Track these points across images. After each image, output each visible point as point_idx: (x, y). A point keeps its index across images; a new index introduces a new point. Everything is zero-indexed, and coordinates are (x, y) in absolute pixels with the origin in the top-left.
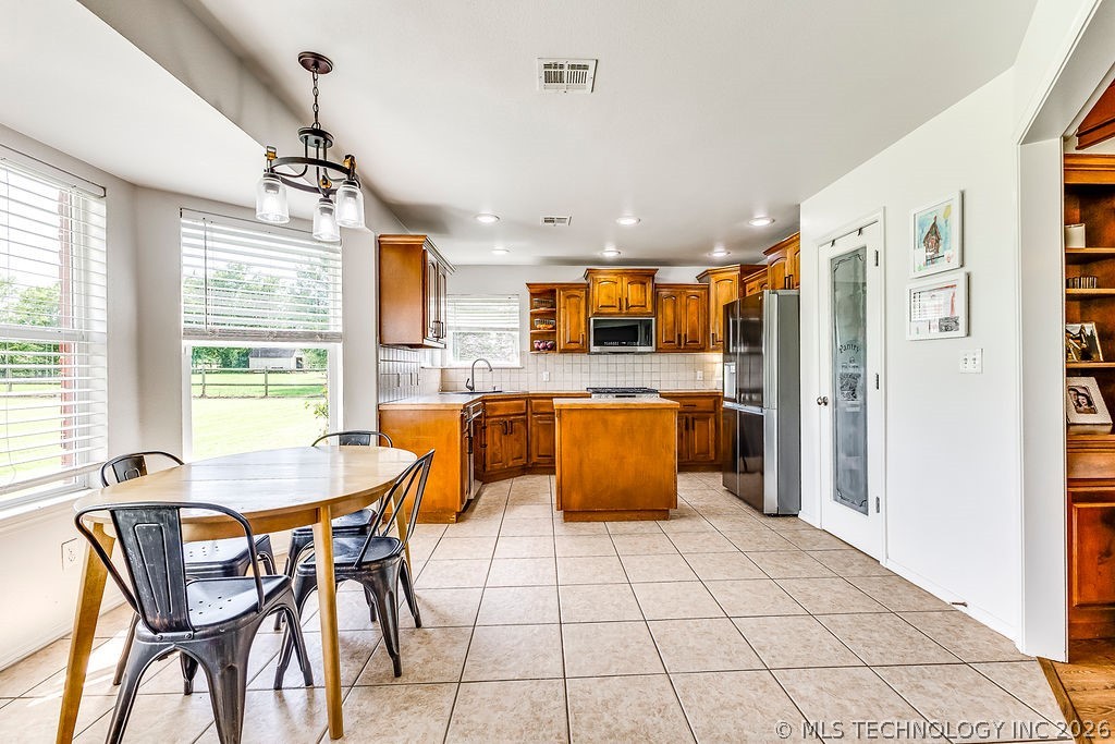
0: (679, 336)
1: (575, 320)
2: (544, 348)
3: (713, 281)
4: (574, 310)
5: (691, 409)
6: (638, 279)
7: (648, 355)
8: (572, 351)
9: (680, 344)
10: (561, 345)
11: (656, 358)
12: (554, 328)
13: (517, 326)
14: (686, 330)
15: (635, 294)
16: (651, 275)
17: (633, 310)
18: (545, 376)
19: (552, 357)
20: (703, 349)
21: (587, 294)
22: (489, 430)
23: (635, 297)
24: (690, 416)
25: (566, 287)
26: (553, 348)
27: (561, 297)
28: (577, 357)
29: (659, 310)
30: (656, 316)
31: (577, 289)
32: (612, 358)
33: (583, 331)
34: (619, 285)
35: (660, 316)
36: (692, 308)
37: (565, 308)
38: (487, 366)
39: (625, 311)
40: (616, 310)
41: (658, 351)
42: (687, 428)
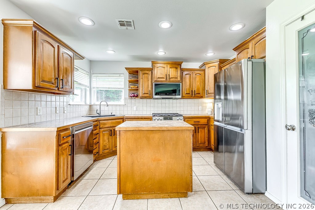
0: (192, 91)
1: (146, 84)
2: (133, 96)
3: (207, 67)
4: (146, 80)
5: (197, 123)
6: (175, 66)
7: (179, 100)
8: (145, 98)
9: (192, 95)
10: (141, 94)
11: (182, 101)
12: (138, 87)
13: (123, 87)
14: (195, 88)
15: (173, 73)
16: (180, 64)
17: (172, 80)
18: (135, 108)
19: (137, 100)
20: (202, 97)
21: (152, 73)
22: (101, 134)
23: (173, 74)
24: (197, 127)
25: (143, 69)
26: (137, 96)
27: (140, 73)
28: (149, 100)
29: (184, 80)
30: (182, 82)
31: (148, 70)
32: (164, 101)
33: (150, 89)
34: (166, 68)
35: (184, 83)
36: (198, 79)
37: (142, 78)
38: (106, 104)
39: (168, 80)
40: (164, 80)
41: (183, 98)
42: (195, 132)
